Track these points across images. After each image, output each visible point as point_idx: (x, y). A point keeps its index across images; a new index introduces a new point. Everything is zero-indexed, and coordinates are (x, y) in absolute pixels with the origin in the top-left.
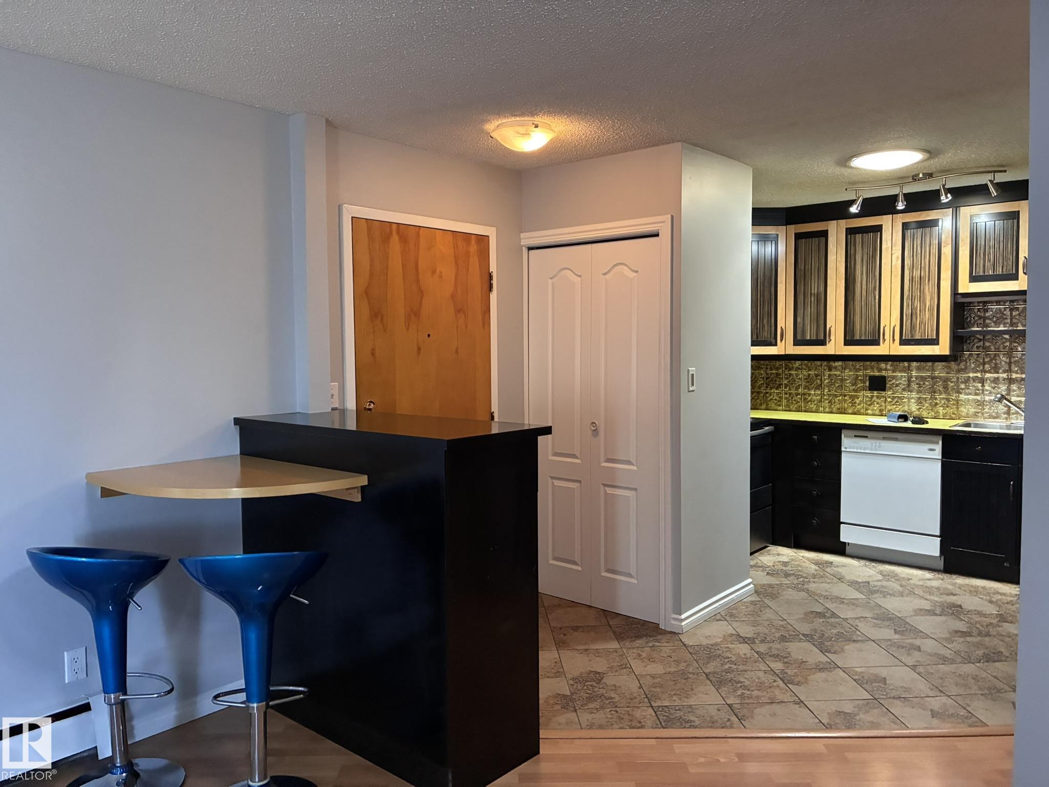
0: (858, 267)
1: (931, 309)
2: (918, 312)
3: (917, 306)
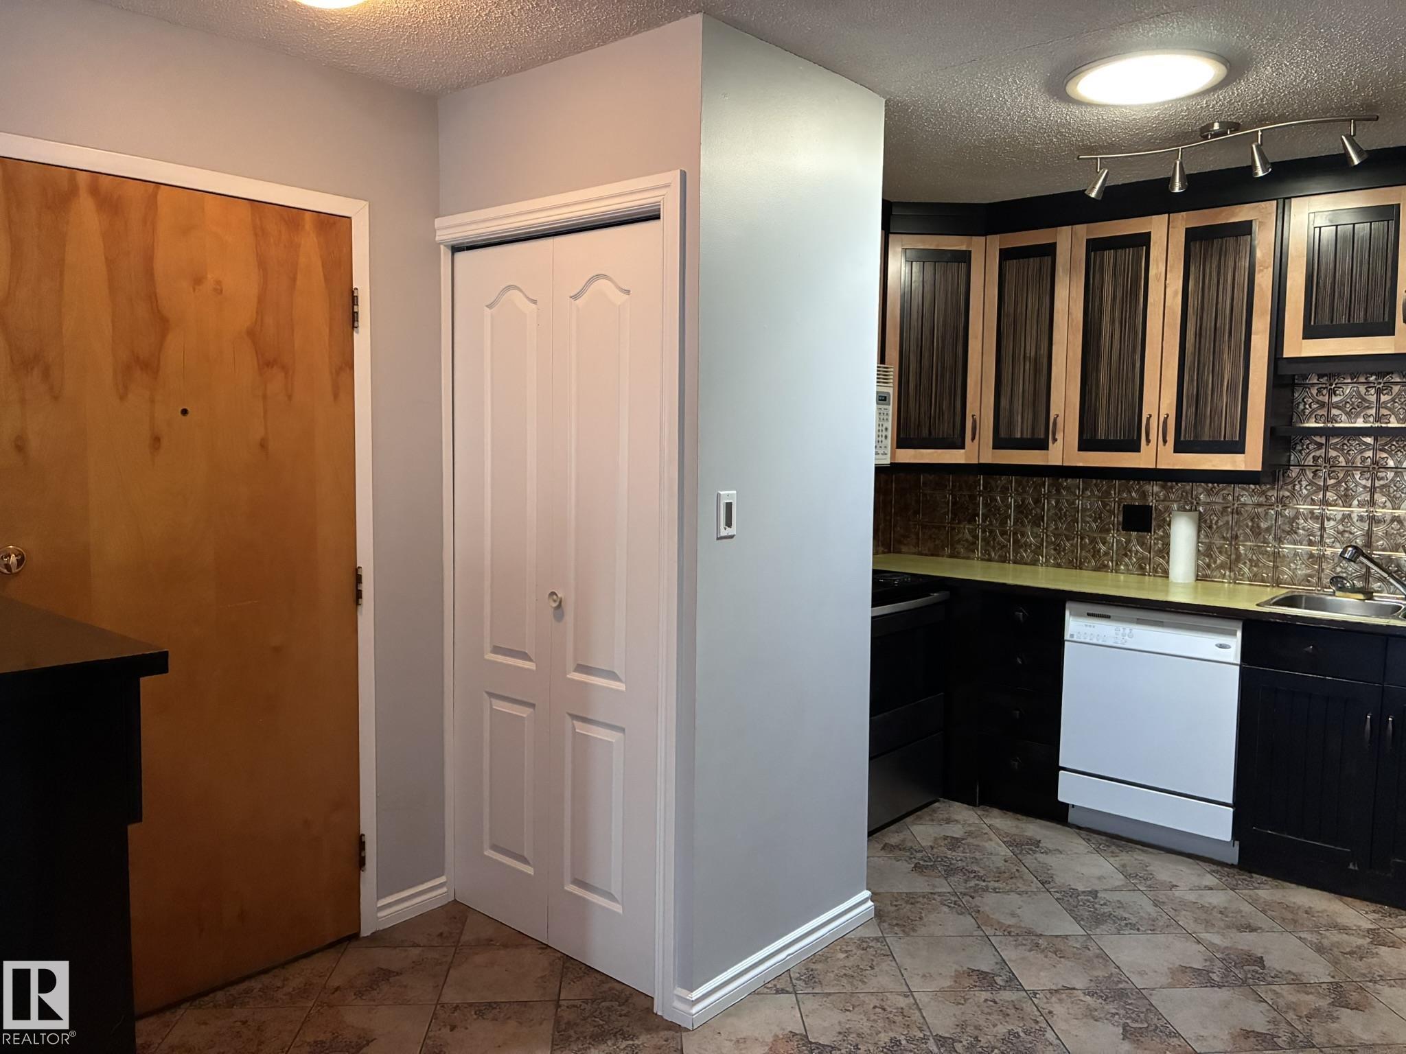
0: (1107, 307)
1: (1232, 387)
2: (1210, 393)
3: (1208, 380)
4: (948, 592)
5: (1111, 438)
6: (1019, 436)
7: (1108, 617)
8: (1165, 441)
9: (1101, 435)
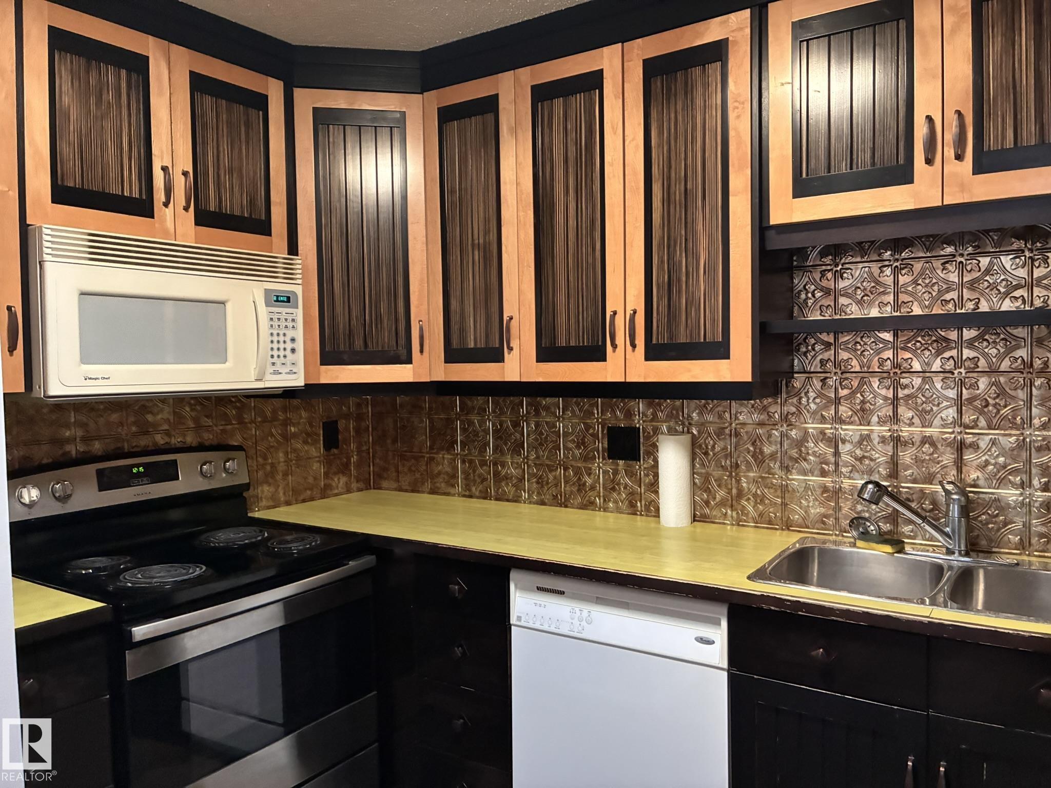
1: (710, 270)
2: (684, 279)
3: (680, 262)
4: (373, 557)
5: (573, 343)
6: (472, 345)
7: (562, 593)
8: (634, 346)
9: (562, 342)
